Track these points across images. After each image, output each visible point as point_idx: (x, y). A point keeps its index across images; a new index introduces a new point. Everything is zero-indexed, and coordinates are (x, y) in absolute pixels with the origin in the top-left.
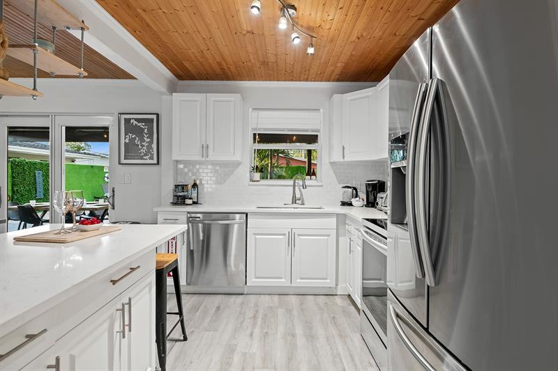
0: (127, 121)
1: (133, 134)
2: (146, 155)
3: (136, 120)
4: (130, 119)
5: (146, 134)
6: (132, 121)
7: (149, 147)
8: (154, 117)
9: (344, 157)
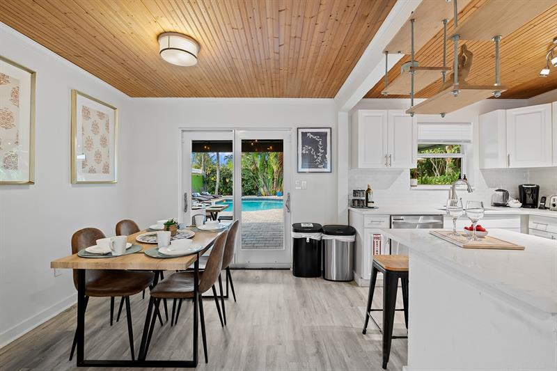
0: (304, 134)
1: (309, 146)
2: (321, 164)
3: (312, 133)
4: (306, 133)
5: (321, 146)
6: (308, 135)
7: (324, 157)
8: (328, 131)
9: (509, 165)
